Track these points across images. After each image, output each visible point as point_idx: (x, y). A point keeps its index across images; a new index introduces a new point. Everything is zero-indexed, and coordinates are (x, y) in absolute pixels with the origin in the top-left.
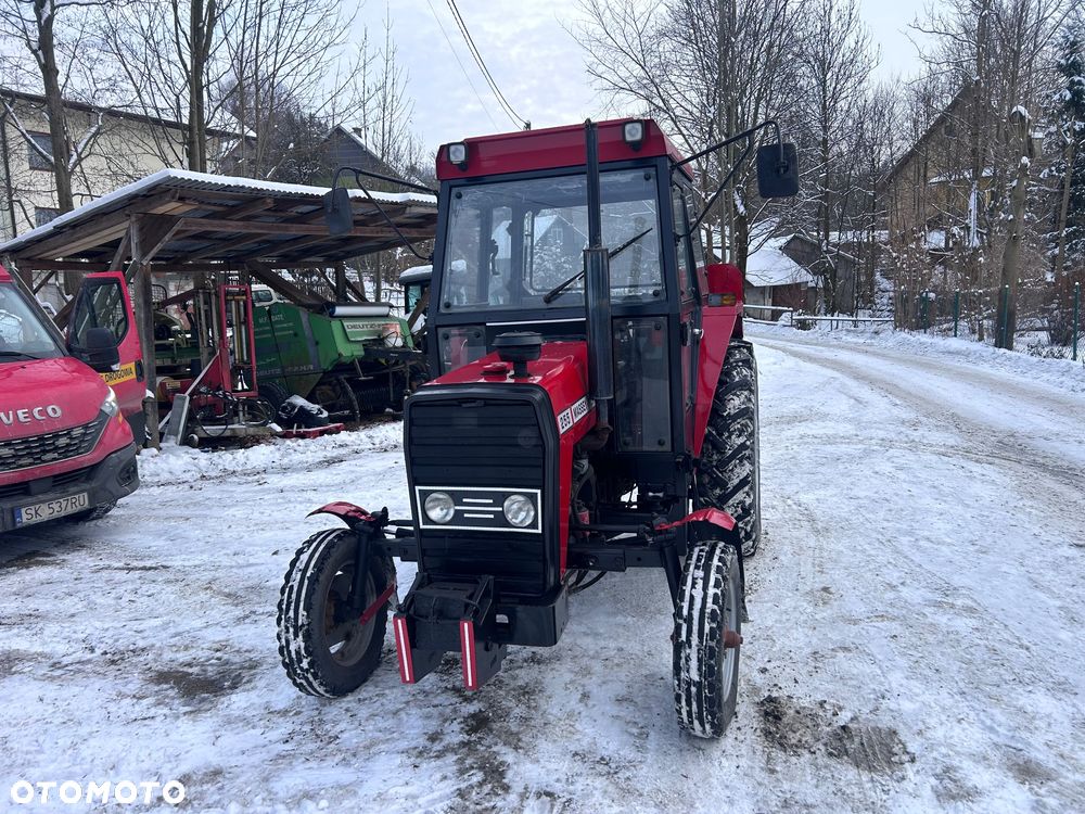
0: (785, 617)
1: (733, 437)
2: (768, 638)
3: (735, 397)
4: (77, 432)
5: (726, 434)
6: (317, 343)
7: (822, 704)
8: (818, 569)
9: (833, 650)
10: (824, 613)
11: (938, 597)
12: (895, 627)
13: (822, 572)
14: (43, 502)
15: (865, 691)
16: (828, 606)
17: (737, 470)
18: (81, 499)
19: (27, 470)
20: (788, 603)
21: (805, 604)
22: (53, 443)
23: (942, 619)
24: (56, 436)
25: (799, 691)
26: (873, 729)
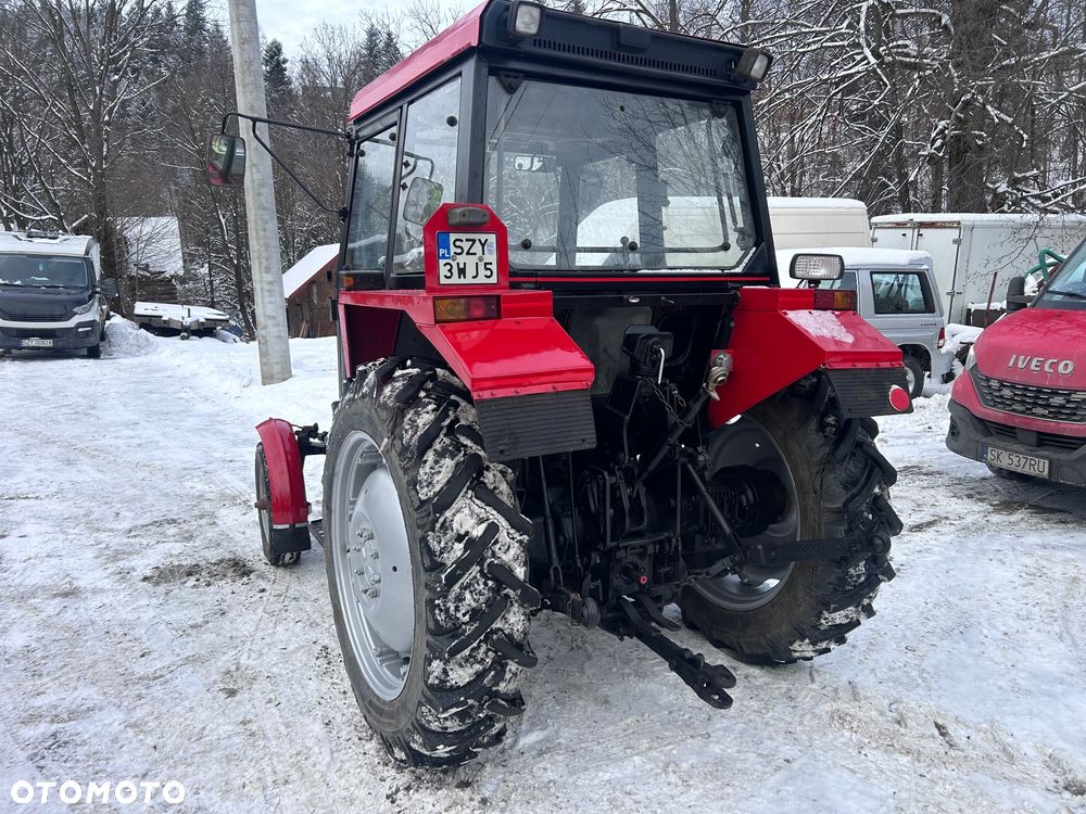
0: (268, 640)
2: (272, 614)
7: (209, 585)
9: (208, 622)
10: (225, 661)
11: (70, 728)
13: (244, 723)
14: (1006, 450)
16: (223, 670)
18: (1041, 465)
20: (272, 657)
21: (250, 662)
25: (228, 589)
26: (170, 581)
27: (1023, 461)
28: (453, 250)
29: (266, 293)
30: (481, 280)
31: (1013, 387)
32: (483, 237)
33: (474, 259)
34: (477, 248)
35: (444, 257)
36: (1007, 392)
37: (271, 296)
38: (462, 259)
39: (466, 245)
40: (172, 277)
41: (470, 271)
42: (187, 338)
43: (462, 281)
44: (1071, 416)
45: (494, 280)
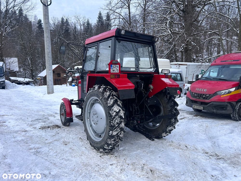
0: (69, 137)
9: (56, 135)
11: (39, 150)
12: (47, 142)
13: (70, 148)
14: (196, 105)
21: (67, 140)
23: (37, 146)
27: (199, 107)
28: (113, 67)
29: (49, 75)
30: (117, 72)
31: (197, 94)
32: (117, 65)
33: (115, 69)
34: (116, 67)
35: (111, 68)
36: (196, 95)
37: (50, 76)
38: (114, 69)
39: (115, 67)
40: (16, 71)
41: (115, 71)
42: (24, 85)
43: (114, 72)
44: (206, 99)
45: (118, 72)
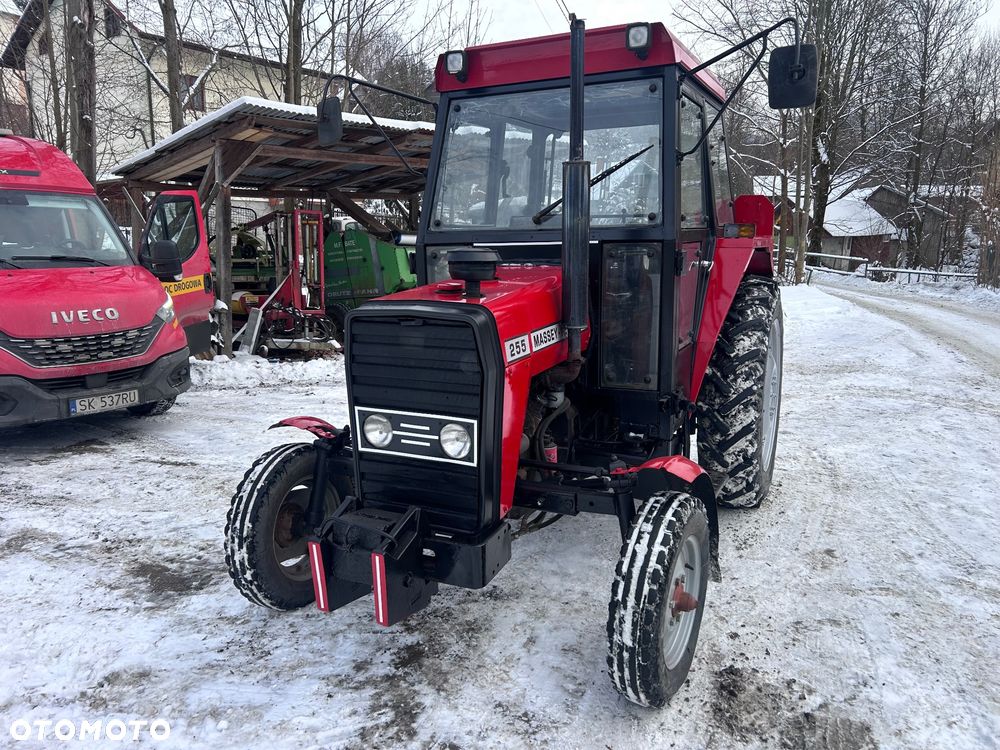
0: (775, 578)
1: (739, 380)
2: (750, 600)
3: (745, 338)
4: (132, 334)
5: (732, 377)
6: (382, 269)
7: (790, 683)
8: (826, 528)
9: (819, 622)
10: (822, 578)
11: (958, 574)
12: (900, 604)
13: (830, 532)
14: (96, 395)
15: (846, 673)
16: (828, 571)
17: (741, 416)
18: (132, 395)
19: (85, 365)
20: (782, 563)
21: (802, 567)
22: (109, 343)
23: (957, 601)
24: (112, 336)
25: (769, 665)
26: (843, 722)
27: (115, 400)
36: (64, 347)
